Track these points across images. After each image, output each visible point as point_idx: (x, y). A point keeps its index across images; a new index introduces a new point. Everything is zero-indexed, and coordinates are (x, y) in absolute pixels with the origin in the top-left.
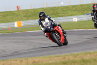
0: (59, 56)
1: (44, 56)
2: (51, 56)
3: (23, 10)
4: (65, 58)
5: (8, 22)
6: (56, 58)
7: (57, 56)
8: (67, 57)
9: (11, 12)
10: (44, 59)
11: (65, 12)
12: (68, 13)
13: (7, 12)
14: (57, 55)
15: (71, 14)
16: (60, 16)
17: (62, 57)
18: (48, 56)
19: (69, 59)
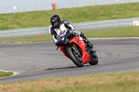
0: (112, 75)
1: (91, 75)
2: (101, 74)
3: (61, 9)
4: (120, 77)
5: (40, 26)
6: (108, 78)
7: (109, 75)
8: (123, 77)
9: (44, 12)
10: (91, 79)
11: (121, 12)
12: (125, 14)
13: (38, 12)
14: (109, 73)
15: (130, 15)
16: (114, 18)
17: (117, 77)
18: (96, 74)
19: (126, 78)
